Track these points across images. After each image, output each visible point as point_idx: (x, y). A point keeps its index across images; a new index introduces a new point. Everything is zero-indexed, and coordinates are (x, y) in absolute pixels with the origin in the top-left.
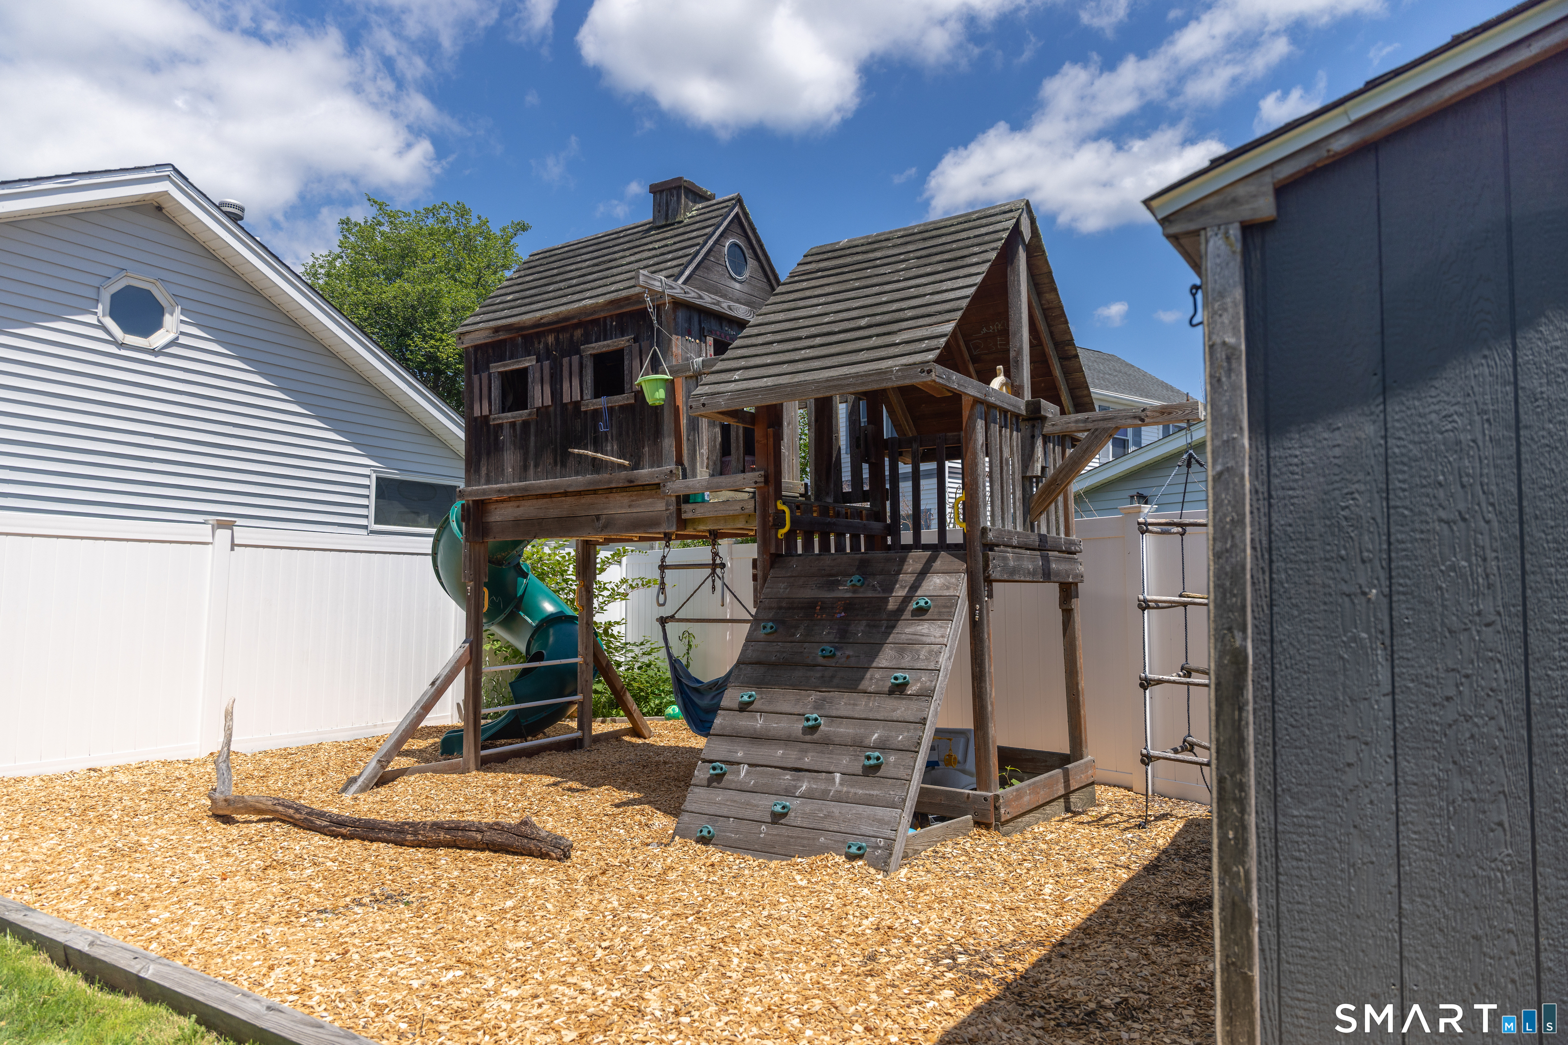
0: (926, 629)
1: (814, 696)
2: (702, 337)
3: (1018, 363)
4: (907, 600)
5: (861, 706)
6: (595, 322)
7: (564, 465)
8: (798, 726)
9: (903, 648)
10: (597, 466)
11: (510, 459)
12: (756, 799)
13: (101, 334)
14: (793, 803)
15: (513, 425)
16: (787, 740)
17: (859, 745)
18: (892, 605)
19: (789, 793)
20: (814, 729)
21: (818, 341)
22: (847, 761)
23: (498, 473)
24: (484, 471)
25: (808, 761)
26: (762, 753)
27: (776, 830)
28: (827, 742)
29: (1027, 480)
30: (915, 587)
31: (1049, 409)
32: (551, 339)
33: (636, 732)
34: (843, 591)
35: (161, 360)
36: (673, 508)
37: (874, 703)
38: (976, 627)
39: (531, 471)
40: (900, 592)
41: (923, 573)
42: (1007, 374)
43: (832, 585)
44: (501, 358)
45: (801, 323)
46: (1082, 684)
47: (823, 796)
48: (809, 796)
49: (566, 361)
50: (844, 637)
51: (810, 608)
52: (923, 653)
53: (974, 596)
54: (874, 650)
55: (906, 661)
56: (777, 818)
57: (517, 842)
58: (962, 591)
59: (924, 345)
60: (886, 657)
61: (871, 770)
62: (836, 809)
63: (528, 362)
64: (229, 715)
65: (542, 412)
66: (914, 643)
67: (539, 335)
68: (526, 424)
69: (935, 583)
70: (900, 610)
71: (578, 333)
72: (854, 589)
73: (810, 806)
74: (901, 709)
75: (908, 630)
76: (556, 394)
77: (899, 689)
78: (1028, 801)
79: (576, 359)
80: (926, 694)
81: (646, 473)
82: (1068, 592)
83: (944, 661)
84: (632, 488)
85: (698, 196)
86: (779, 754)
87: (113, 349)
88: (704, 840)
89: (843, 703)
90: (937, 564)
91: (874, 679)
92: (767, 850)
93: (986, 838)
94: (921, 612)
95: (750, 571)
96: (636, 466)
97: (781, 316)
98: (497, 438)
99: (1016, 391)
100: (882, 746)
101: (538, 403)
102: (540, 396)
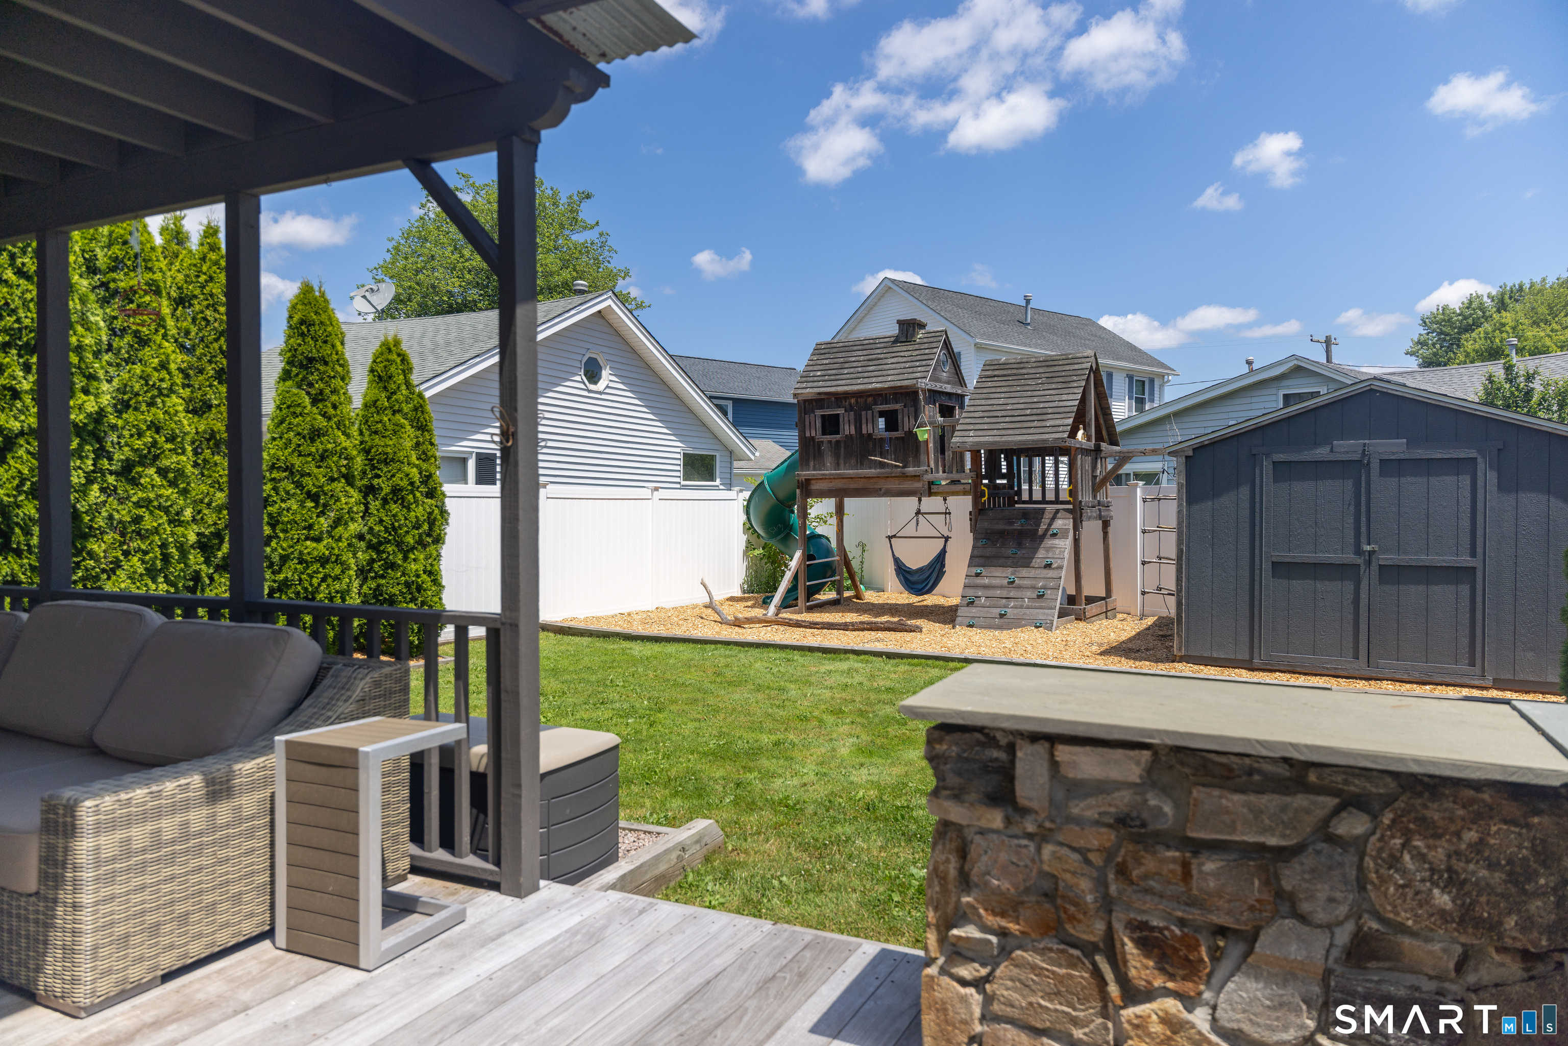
0: (1056, 542)
1: (1010, 570)
2: (934, 404)
3: (1090, 425)
4: (1047, 530)
5: (1032, 573)
6: (881, 395)
7: (862, 464)
8: (1005, 582)
9: (1048, 550)
10: (882, 465)
11: (829, 461)
12: (991, 610)
13: (582, 386)
14: (1008, 610)
15: (830, 442)
16: (1001, 587)
17: (1034, 587)
18: (1040, 532)
19: (1006, 607)
20: (1013, 582)
21: (1007, 419)
22: (1029, 594)
23: (822, 466)
24: (812, 464)
25: (1012, 594)
26: (990, 593)
27: (1002, 620)
28: (1019, 587)
29: (1094, 477)
30: (1050, 525)
31: (1104, 446)
32: (853, 401)
33: (858, 596)
34: (1017, 526)
35: (603, 397)
36: (926, 487)
37: (1038, 571)
38: (1076, 542)
39: (842, 466)
40: (1043, 527)
41: (1053, 518)
42: (1084, 429)
43: (1011, 524)
44: (822, 408)
45: (995, 408)
46: (1112, 565)
47: (1021, 607)
48: (1014, 607)
49: (863, 413)
50: (1020, 545)
51: (1002, 534)
52: (1057, 551)
53: (1076, 528)
54: (1035, 550)
55: (1050, 555)
56: (1002, 616)
57: (900, 627)
58: (1071, 527)
59: (1061, 429)
60: (1041, 553)
61: (1040, 597)
62: (1027, 611)
63: (840, 411)
64: (703, 584)
65: (849, 437)
66: (1053, 548)
67: (845, 398)
68: (838, 442)
69: (1059, 524)
70: (1044, 535)
71: (870, 399)
72: (1022, 525)
73: (1016, 611)
74: (1050, 573)
75: (1049, 542)
76: (859, 429)
77: (1048, 566)
78: (1094, 612)
79: (870, 412)
80: (1060, 568)
81: (911, 470)
82: (1106, 524)
83: (1066, 555)
84: (905, 477)
85: (922, 326)
86: (998, 593)
87: (586, 393)
88: (971, 626)
89: (1024, 572)
90: (1059, 515)
91: (1036, 562)
92: (1000, 628)
93: (1081, 624)
94: (1054, 535)
95: (968, 517)
96: (904, 467)
97: (983, 402)
98: (819, 448)
99: (1089, 440)
100: (1044, 587)
101: (847, 432)
102: (848, 429)
